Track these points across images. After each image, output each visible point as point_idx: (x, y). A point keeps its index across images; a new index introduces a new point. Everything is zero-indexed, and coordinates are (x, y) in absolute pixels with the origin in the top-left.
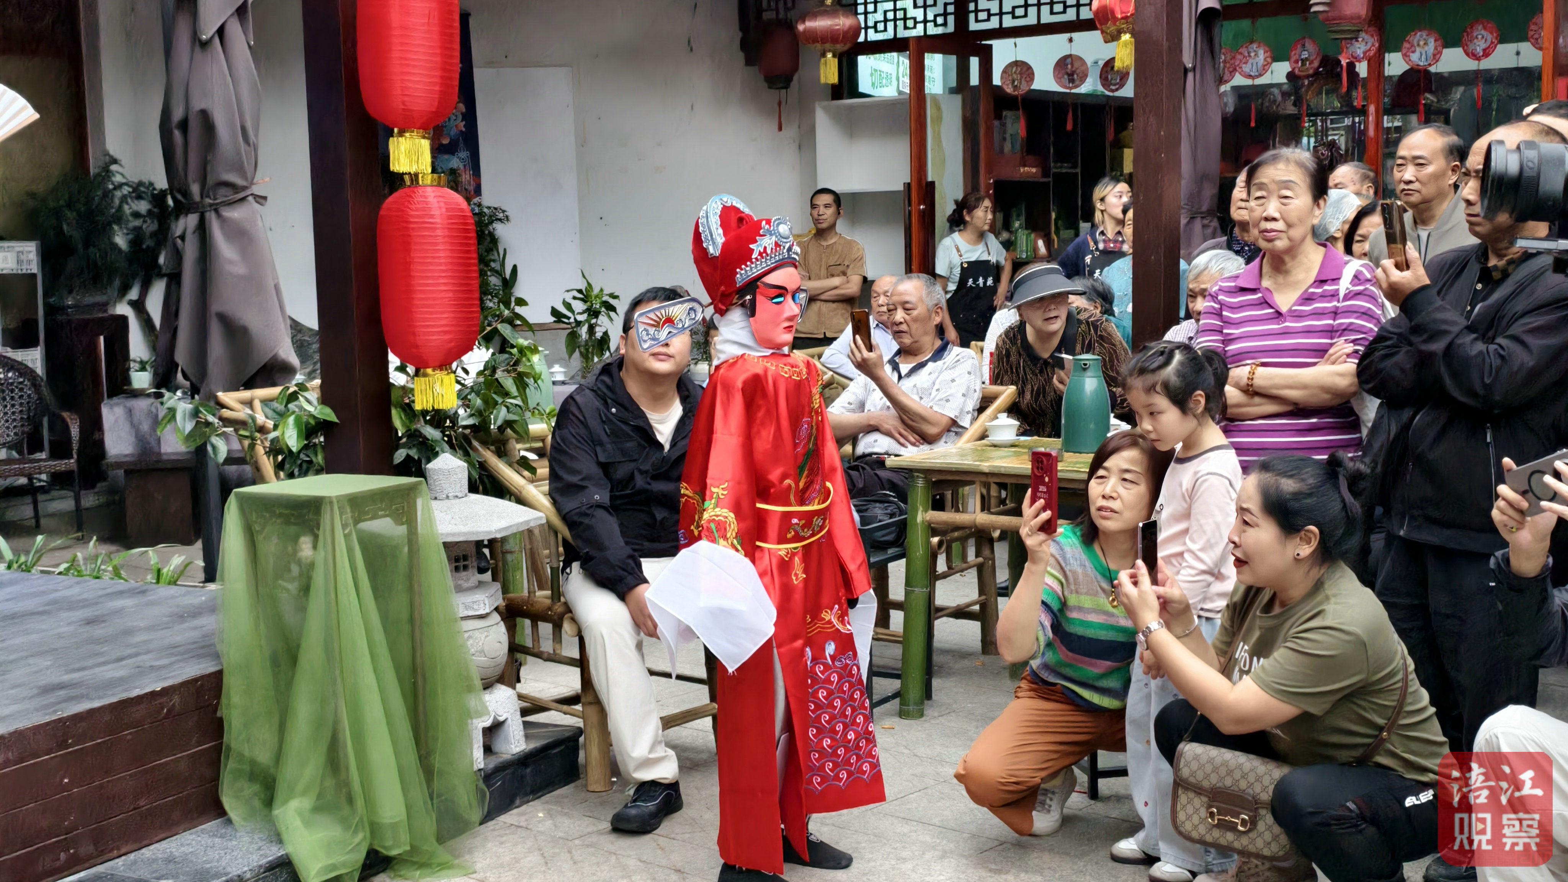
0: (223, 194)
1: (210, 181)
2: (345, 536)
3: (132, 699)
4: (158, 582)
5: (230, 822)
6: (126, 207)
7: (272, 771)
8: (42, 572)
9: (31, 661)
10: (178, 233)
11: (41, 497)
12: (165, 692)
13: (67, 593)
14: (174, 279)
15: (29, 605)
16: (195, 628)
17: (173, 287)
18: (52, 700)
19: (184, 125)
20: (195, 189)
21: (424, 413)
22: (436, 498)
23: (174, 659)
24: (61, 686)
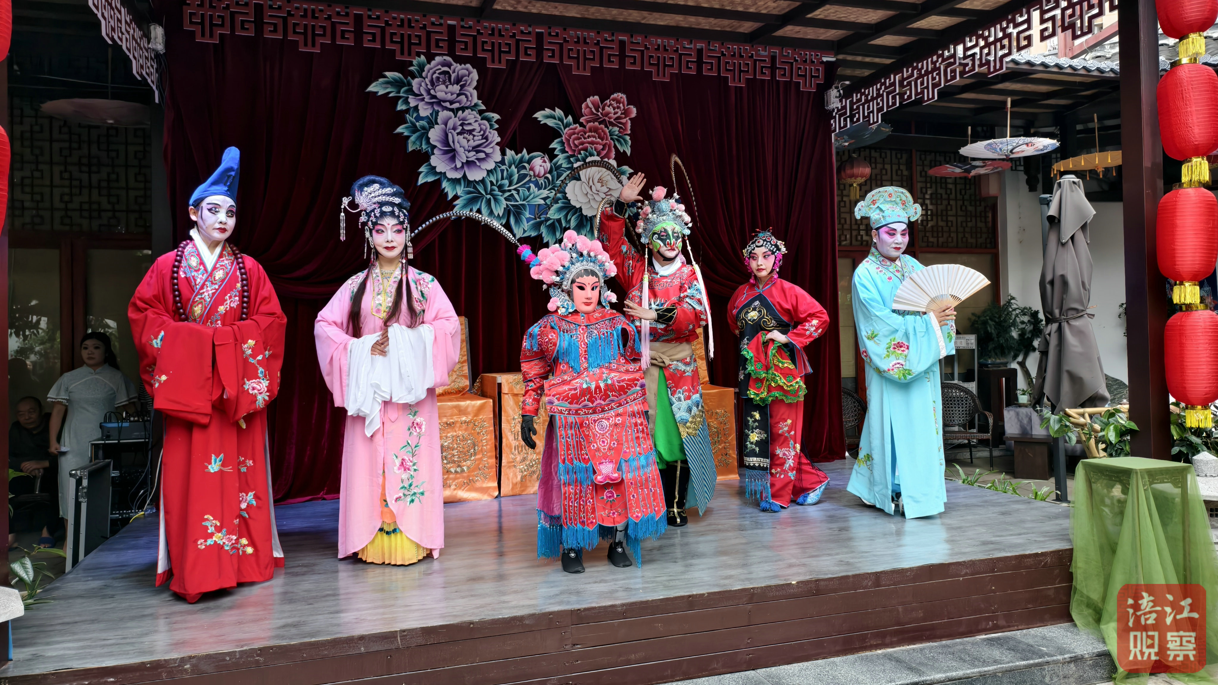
0: (1071, 314)
1: (1065, 308)
2: (1145, 490)
3: (1026, 555)
4: (1036, 498)
5: (1075, 625)
6: (1018, 319)
7: (1100, 605)
8: (979, 486)
9: (976, 528)
10: (1047, 332)
11: (973, 449)
12: (1043, 554)
13: (991, 498)
14: (1044, 354)
15: (974, 501)
16: (1057, 525)
17: (1044, 358)
18: (987, 549)
19: (1052, 283)
20: (1057, 312)
21: (1191, 428)
22: (1198, 475)
23: (1047, 539)
24: (992, 543)
